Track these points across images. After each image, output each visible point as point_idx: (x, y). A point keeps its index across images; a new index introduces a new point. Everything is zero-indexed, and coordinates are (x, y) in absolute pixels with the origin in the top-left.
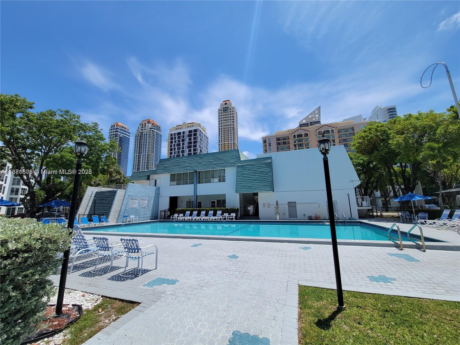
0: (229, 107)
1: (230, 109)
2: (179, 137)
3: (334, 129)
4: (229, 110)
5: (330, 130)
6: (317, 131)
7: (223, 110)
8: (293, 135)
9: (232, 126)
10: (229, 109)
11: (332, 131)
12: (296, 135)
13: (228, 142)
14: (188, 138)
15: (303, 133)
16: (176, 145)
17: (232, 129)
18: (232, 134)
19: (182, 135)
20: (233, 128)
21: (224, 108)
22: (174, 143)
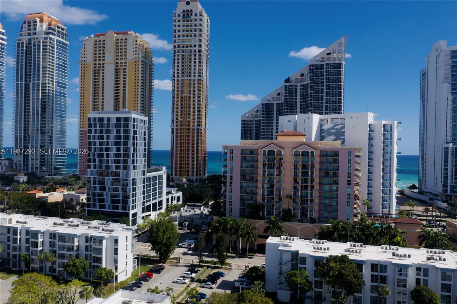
0: (193, 10)
1: (196, 15)
2: (101, 126)
3: (315, 151)
4: (193, 17)
5: (310, 151)
6: (294, 150)
7: (182, 15)
8: (263, 150)
9: (197, 49)
10: (194, 14)
11: (312, 153)
12: (267, 150)
13: (190, 78)
14: (115, 130)
15: (276, 150)
16: (97, 137)
17: (197, 53)
18: (197, 64)
19: (106, 122)
20: (200, 51)
21: (184, 11)
22: (93, 134)
